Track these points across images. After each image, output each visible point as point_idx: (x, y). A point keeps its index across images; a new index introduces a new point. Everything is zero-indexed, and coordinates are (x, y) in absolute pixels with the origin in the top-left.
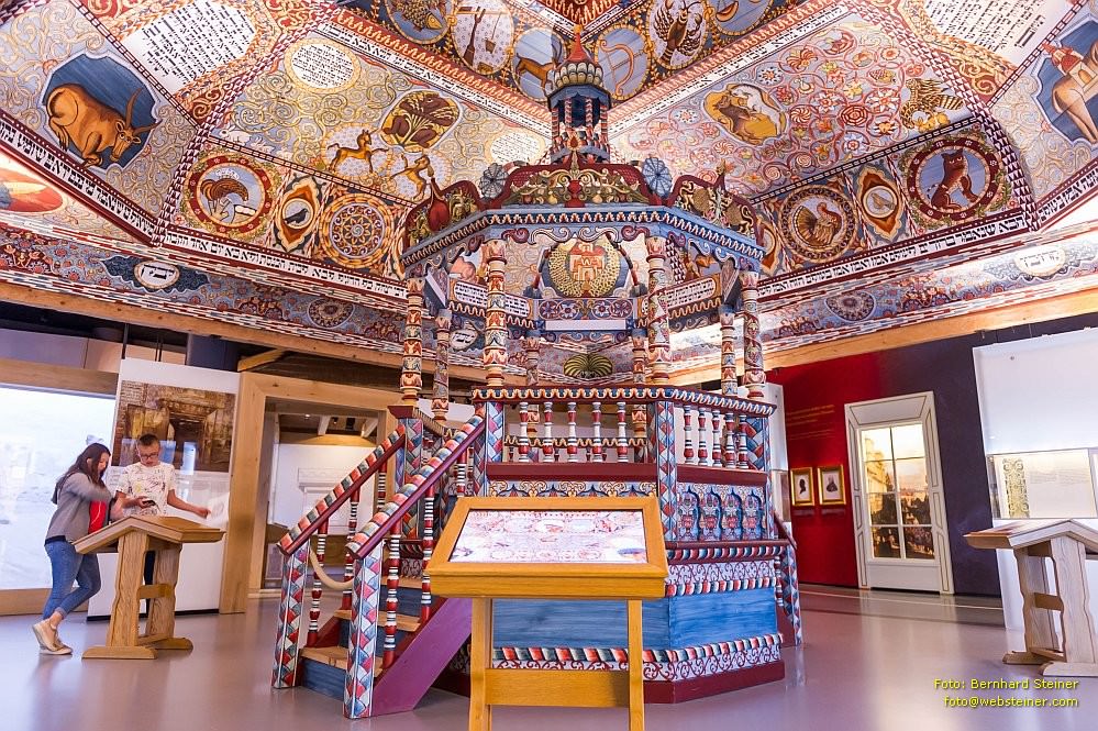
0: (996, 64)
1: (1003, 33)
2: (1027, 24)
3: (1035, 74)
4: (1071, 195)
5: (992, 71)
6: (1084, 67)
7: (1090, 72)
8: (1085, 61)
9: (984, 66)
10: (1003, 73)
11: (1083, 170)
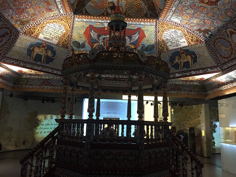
0: (37, 34)
1: (47, 34)
2: (50, 38)
3: (38, 42)
4: (17, 63)
5: (35, 33)
6: (44, 50)
7: (44, 51)
8: (45, 49)
9: (36, 32)
10: (35, 35)
11: (24, 61)
